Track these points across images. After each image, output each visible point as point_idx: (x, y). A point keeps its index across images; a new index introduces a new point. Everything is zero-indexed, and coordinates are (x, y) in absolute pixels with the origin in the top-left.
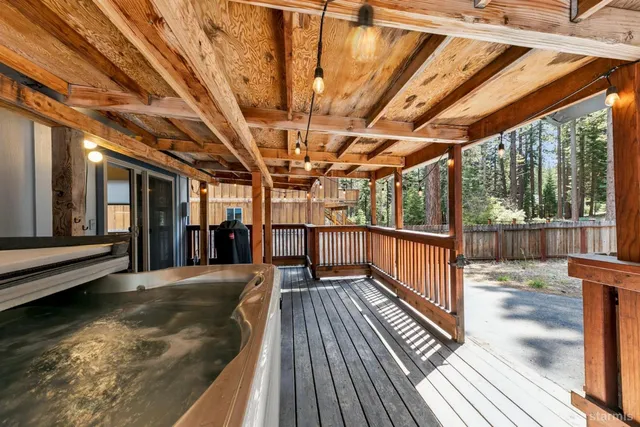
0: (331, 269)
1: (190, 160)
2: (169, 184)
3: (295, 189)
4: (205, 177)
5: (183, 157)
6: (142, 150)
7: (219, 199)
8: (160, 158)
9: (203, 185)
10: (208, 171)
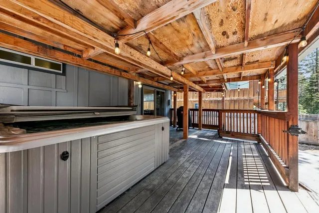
0: (229, 133)
1: (167, 84)
2: (164, 93)
3: (217, 91)
4: (175, 90)
5: (164, 83)
6: (149, 82)
7: (192, 100)
8: (156, 84)
9: (175, 93)
10: (176, 87)
